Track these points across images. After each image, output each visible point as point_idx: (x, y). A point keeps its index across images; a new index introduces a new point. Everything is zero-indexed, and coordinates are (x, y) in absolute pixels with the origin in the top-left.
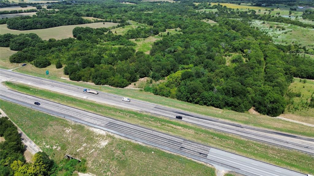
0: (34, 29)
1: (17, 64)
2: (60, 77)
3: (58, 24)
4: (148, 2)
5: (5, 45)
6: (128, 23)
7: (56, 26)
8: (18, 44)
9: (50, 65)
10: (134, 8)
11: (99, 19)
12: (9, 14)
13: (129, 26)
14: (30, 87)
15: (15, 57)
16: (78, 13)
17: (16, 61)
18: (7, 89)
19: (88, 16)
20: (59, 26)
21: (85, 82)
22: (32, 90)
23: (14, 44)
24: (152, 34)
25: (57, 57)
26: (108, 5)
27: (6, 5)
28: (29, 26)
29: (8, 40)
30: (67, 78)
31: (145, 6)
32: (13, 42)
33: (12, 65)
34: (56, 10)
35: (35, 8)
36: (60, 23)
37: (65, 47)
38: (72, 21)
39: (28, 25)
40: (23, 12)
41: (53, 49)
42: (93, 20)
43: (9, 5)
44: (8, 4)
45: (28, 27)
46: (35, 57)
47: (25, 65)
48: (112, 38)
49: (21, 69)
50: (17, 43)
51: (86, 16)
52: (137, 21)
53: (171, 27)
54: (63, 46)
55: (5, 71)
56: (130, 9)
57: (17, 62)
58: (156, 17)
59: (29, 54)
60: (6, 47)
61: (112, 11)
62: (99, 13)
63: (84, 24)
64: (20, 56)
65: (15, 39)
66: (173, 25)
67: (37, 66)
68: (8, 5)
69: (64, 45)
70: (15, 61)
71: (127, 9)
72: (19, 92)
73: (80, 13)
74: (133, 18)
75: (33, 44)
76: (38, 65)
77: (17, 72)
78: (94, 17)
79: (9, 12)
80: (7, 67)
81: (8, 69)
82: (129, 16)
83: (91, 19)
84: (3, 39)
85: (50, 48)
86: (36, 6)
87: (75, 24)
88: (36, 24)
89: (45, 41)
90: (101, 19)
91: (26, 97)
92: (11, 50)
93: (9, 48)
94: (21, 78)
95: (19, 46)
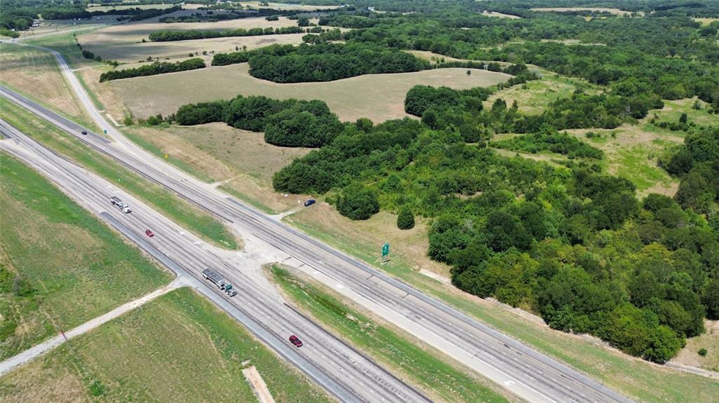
0: (307, 81)
1: (291, 195)
2: (417, 267)
3: (359, 69)
4: (553, 12)
5: (252, 126)
6: (534, 74)
7: (353, 76)
8: (285, 129)
9: (378, 212)
10: (525, 30)
11: (448, 59)
12: (246, 35)
13: (535, 82)
14: (345, 302)
15: (287, 175)
16: (396, 41)
17: (289, 187)
18: (282, 300)
19: (418, 47)
20: (359, 74)
21: (507, 305)
22: (352, 318)
23: (275, 128)
24: (629, 117)
25: (394, 186)
26: (454, 19)
27: (236, 13)
28: (296, 74)
29: (261, 113)
30: (440, 275)
31: (554, 24)
32: (274, 122)
33: (279, 199)
34: (343, 30)
35: (294, 23)
36: (363, 67)
37: (402, 151)
38: (390, 62)
39: (294, 72)
40: (272, 33)
41: (376, 155)
42: (433, 59)
43: (242, 13)
44: (241, 11)
45: (294, 74)
46: (333, 180)
47: (312, 202)
48: (517, 123)
49: (304, 216)
50: (284, 127)
51: (414, 49)
52: (550, 67)
53: (675, 95)
54: (397, 145)
55: (266, 218)
56: (514, 33)
57: (290, 191)
58: (608, 59)
59: (321, 172)
60: (254, 131)
61: (470, 35)
62: (444, 40)
63: (418, 71)
64: (300, 176)
65: (281, 114)
66: (679, 88)
67: (344, 213)
68: (239, 13)
69: (401, 143)
70: (286, 187)
71: (507, 30)
72: (318, 321)
73: (401, 41)
74: (537, 59)
75: (321, 132)
76: (348, 209)
77: (295, 229)
78: (434, 52)
79: (247, 31)
80: (266, 204)
81: (270, 211)
82: (525, 53)
83: (427, 55)
84: (249, 111)
85: (367, 152)
86: (296, 18)
87: (398, 72)
88: (311, 69)
89: (347, 124)
90: (453, 57)
91: (345, 358)
92: (268, 142)
93: (262, 135)
94: (313, 257)
95: (287, 134)
